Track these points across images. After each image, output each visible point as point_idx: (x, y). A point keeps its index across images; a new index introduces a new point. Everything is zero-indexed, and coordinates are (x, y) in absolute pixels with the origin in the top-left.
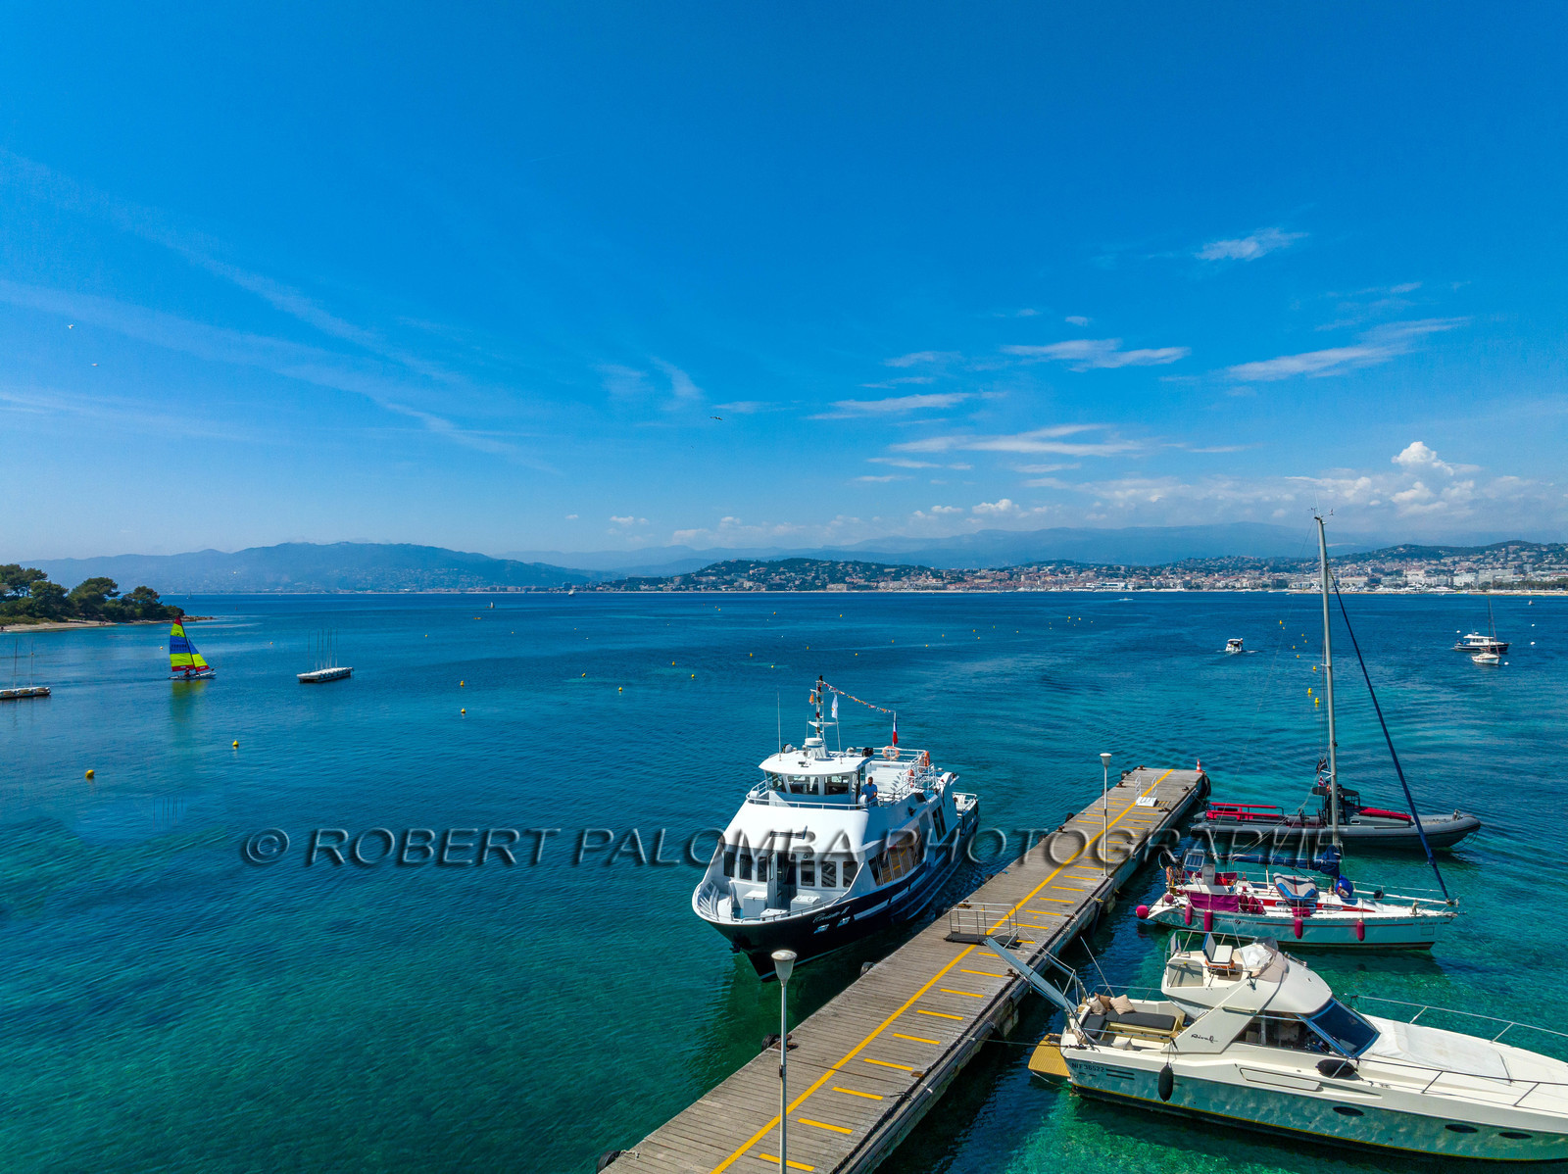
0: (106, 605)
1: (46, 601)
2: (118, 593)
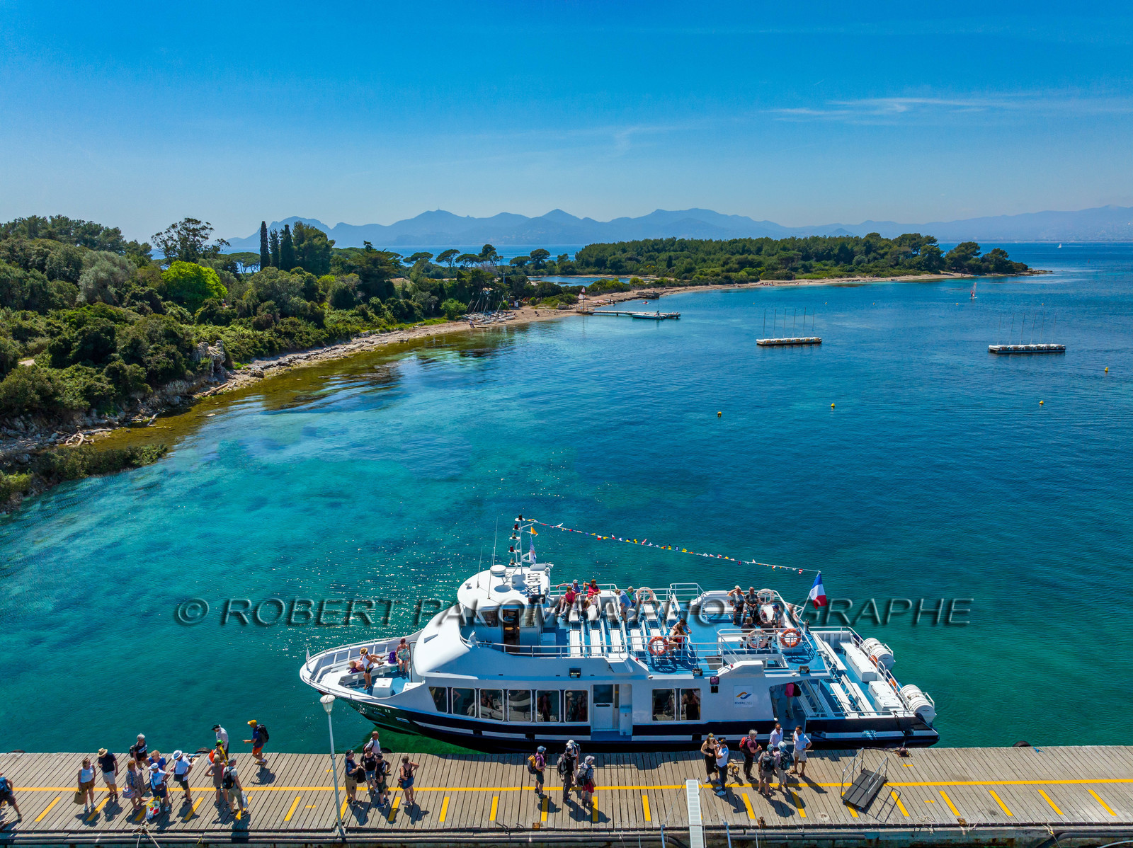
0: (970, 262)
1: (930, 259)
2: (980, 253)
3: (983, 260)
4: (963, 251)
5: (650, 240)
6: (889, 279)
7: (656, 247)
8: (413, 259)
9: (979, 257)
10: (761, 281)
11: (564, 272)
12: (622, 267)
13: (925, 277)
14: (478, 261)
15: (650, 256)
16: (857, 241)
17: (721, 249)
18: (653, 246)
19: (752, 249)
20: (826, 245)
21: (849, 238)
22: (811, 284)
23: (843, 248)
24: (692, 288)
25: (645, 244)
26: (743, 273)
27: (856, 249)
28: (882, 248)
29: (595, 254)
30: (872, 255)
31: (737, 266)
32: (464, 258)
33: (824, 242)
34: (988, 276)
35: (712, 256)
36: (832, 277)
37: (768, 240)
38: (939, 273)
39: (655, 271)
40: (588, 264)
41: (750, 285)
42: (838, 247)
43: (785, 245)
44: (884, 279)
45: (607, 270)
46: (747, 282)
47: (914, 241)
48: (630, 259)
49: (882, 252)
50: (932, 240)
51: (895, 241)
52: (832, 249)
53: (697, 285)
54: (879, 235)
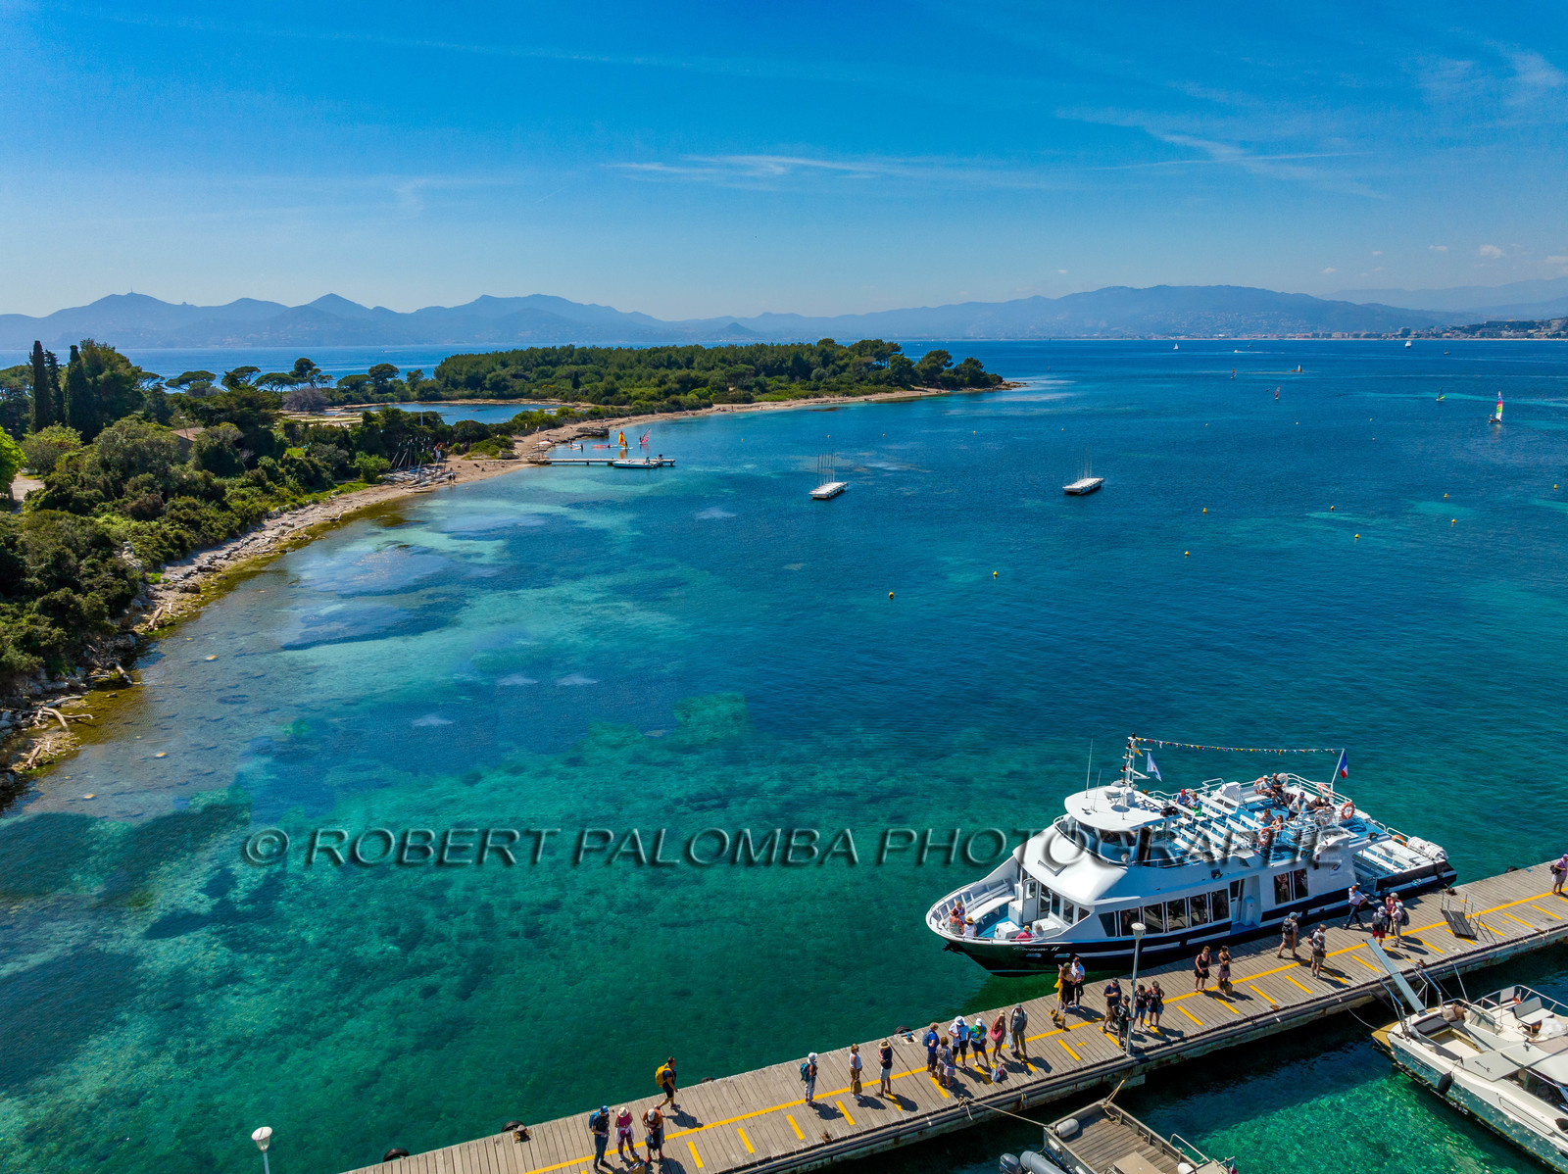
3: (956, 371)
4: (934, 362)
5: (537, 350)
6: (862, 398)
7: (547, 359)
8: (182, 381)
9: (953, 367)
10: (716, 406)
11: (423, 396)
12: (506, 387)
13: (897, 394)
14: (290, 383)
15: (542, 372)
16: (810, 348)
17: (639, 361)
18: (543, 358)
19: (681, 360)
20: (775, 355)
21: (801, 345)
22: (776, 408)
23: (797, 359)
24: (636, 418)
25: (531, 356)
26: (692, 396)
27: (812, 359)
28: (842, 359)
29: (465, 369)
30: (831, 367)
31: (677, 386)
32: (268, 378)
33: (773, 351)
34: (965, 391)
35: (629, 371)
36: (796, 397)
37: (698, 349)
38: (913, 390)
39: (557, 393)
40: (455, 385)
41: (704, 411)
42: (791, 358)
43: (726, 357)
44: (856, 399)
45: (485, 392)
46: (700, 409)
47: (879, 349)
48: (515, 376)
49: (841, 363)
50: (896, 348)
51: (852, 348)
52: (784, 361)
53: (641, 414)
54: (833, 341)
